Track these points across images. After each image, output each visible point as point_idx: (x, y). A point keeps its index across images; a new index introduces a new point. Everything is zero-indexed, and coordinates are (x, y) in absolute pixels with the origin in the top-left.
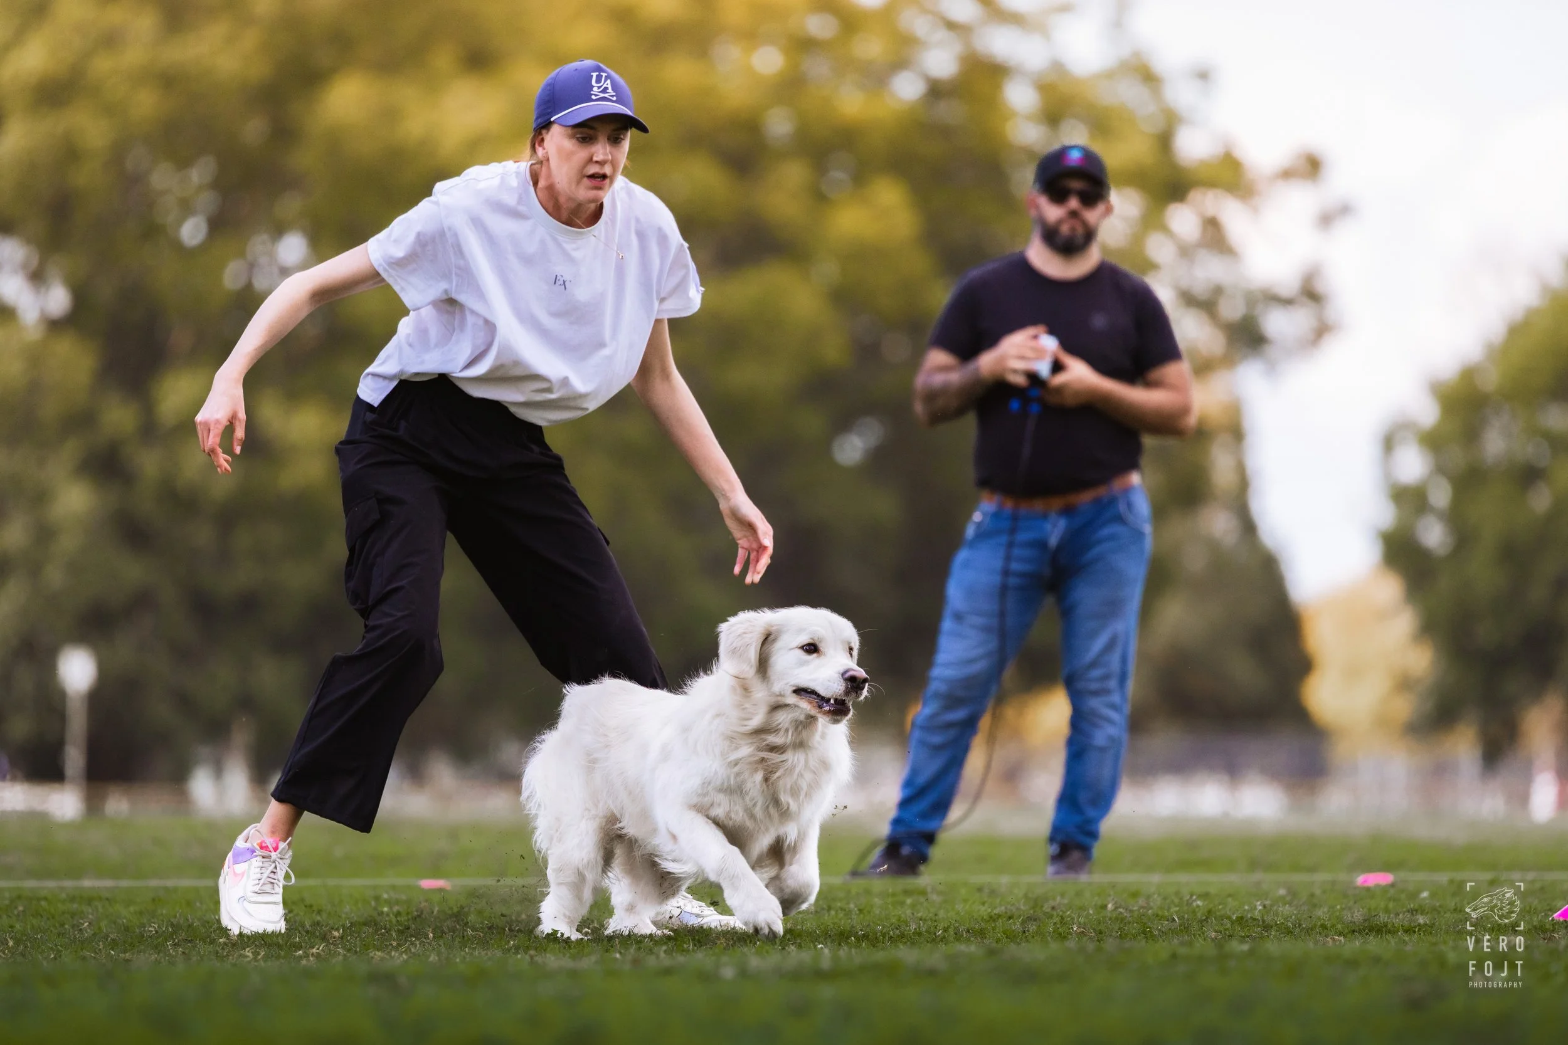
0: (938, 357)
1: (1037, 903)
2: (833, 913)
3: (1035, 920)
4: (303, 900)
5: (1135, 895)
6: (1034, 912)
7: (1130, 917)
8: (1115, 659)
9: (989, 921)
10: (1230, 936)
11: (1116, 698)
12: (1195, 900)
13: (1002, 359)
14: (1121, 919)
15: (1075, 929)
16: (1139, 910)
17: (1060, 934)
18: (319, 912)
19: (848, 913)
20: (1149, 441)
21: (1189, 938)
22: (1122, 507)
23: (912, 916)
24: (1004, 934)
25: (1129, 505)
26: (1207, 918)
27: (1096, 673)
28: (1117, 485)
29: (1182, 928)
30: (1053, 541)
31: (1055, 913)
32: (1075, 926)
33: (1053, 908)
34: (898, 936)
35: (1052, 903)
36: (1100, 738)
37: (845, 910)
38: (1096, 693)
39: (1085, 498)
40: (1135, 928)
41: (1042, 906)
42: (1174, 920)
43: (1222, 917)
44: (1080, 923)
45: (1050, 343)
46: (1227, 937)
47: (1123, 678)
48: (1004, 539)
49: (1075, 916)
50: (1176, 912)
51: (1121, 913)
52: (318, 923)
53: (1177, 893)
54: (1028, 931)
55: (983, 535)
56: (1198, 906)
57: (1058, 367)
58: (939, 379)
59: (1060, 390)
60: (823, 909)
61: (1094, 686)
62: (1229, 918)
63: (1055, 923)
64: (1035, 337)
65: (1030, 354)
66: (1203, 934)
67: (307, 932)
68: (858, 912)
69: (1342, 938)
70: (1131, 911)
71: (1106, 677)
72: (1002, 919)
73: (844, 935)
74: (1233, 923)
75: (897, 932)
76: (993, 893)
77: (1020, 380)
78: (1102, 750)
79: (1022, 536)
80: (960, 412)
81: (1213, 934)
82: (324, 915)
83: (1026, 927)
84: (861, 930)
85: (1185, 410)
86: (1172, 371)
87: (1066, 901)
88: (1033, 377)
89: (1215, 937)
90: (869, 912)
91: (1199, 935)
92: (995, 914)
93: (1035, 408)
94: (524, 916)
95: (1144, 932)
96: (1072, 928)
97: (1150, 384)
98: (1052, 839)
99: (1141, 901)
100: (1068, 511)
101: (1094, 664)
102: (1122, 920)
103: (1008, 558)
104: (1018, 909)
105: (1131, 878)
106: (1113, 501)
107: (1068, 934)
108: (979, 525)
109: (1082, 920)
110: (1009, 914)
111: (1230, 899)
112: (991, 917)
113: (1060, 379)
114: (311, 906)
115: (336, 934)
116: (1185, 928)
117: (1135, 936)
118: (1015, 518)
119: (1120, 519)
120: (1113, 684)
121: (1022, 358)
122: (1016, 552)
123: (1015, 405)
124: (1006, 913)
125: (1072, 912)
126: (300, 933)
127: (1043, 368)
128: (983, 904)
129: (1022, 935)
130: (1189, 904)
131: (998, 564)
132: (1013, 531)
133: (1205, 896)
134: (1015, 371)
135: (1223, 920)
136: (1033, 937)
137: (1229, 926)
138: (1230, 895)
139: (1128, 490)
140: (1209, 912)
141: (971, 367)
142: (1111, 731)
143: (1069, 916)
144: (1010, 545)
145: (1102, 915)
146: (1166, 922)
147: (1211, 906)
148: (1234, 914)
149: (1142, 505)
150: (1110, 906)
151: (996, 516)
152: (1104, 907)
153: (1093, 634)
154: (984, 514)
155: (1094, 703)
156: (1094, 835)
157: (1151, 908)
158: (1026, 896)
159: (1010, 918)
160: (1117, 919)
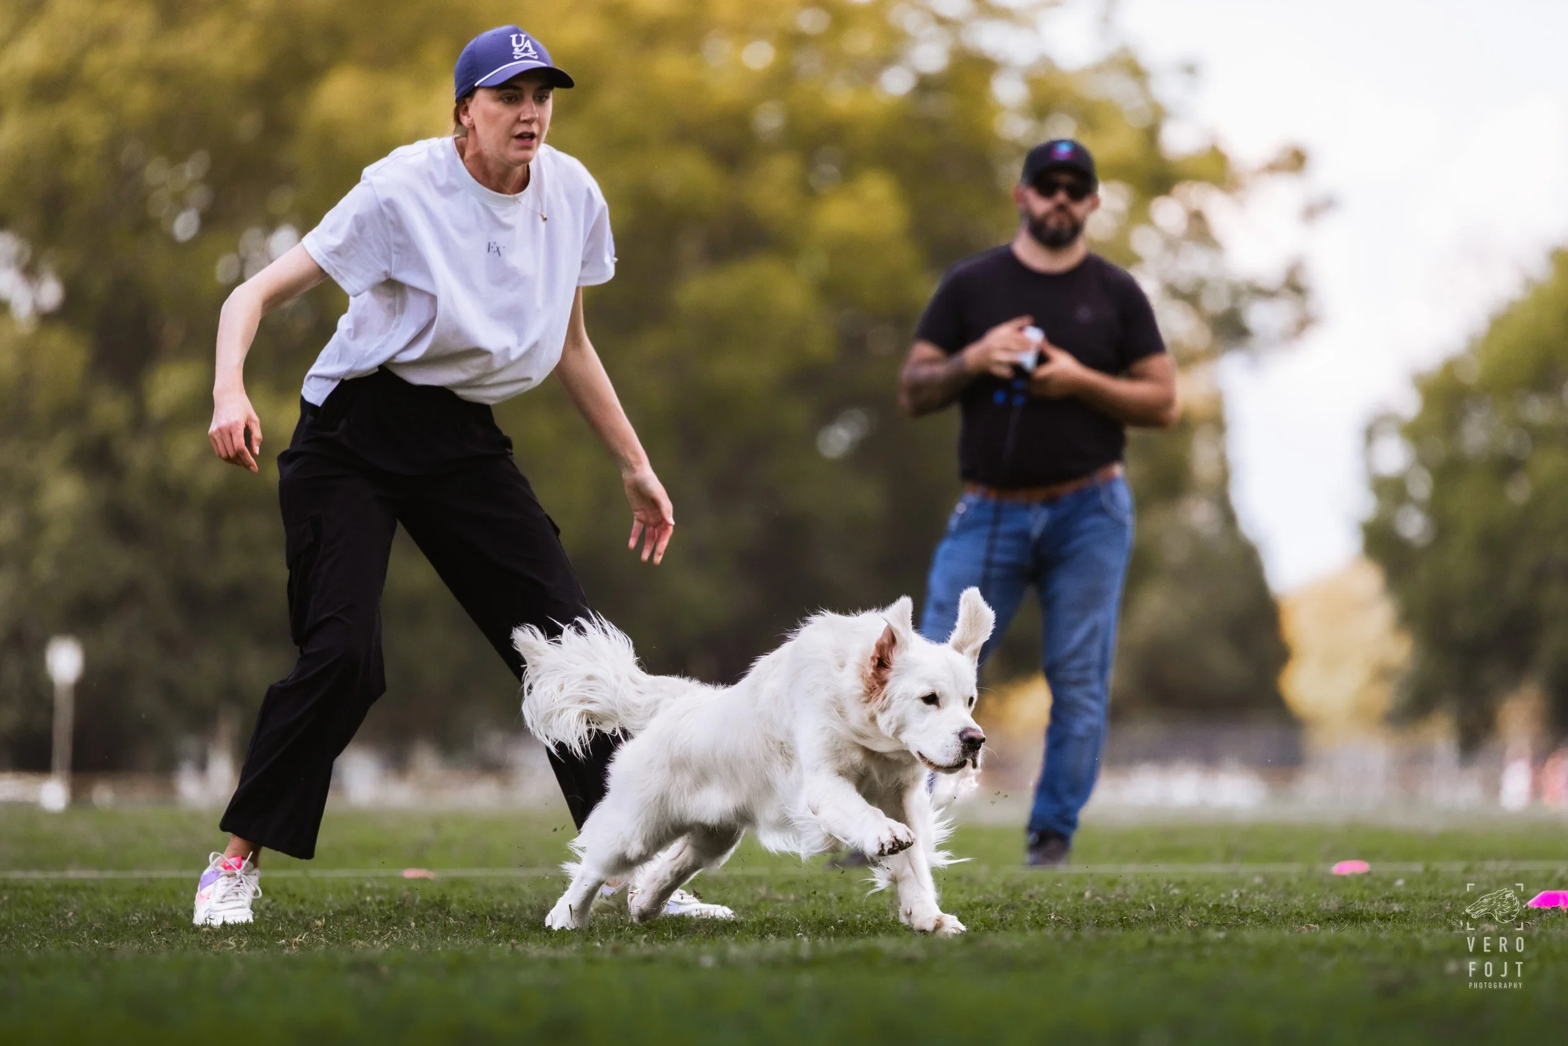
0: (924, 350)
1: (1014, 891)
2: (812, 901)
3: (1013, 908)
4: (286, 889)
5: (1112, 883)
6: (1012, 900)
7: (1107, 905)
8: (1095, 650)
9: (967, 909)
10: (1207, 924)
11: (1096, 688)
12: (1172, 889)
13: (988, 351)
14: (1097, 907)
15: (1053, 917)
16: (1116, 898)
17: (1038, 922)
18: (302, 901)
19: (828, 902)
20: (1132, 433)
21: (1166, 926)
22: (1104, 498)
23: (890, 904)
24: (982, 922)
25: (1112, 497)
26: (1184, 906)
27: (1077, 663)
28: (1099, 477)
29: (1159, 915)
30: (1036, 531)
31: (1032, 901)
32: (1053, 914)
33: (1031, 897)
34: (877, 924)
35: (1029, 891)
36: (1080, 727)
37: (825, 899)
38: (1077, 683)
39: (1067, 490)
40: (1112, 916)
41: (1020, 895)
42: (1150, 908)
43: (1198, 905)
44: (1057, 911)
45: (1035, 335)
46: (1203, 925)
47: (1103, 667)
48: (986, 530)
49: (1053, 904)
50: (1154, 901)
51: (1098, 901)
52: (301, 912)
53: (1154, 882)
54: (1006, 919)
55: (967, 526)
56: (1175, 895)
57: (1042, 359)
58: (924, 372)
59: (1045, 381)
60: (803, 898)
61: (1075, 676)
62: (1205, 906)
63: (1033, 912)
64: (1021, 329)
65: (1014, 346)
66: (1179, 921)
67: (290, 921)
68: (837, 900)
69: (1317, 926)
70: (1108, 899)
71: (1085, 668)
72: (980, 908)
73: (823, 924)
74: (1209, 911)
75: (876, 920)
76: (971, 881)
77: (1005, 372)
78: (1082, 740)
79: (1004, 528)
80: (943, 404)
81: (1190, 923)
82: (307, 904)
83: (1003, 916)
84: (841, 919)
85: (1167, 402)
86: (1156, 364)
87: (1043, 890)
88: (1018, 369)
89: (1191, 924)
90: (848, 901)
91: (1176, 923)
92: (974, 903)
93: (1019, 401)
94: (505, 905)
95: (1121, 920)
96: (1050, 916)
97: (1133, 376)
98: (1031, 828)
99: (1119, 890)
100: (1051, 502)
101: (1076, 654)
102: (1099, 908)
103: (991, 549)
104: (997, 897)
105: (1107, 869)
106: (1096, 492)
107: (1045, 922)
108: (963, 516)
109: (1059, 908)
110: (987, 903)
111: (1206, 888)
112: (969, 906)
113: (1045, 371)
114: (294, 896)
115: (319, 923)
116: (1162, 917)
117: (1112, 924)
118: (998, 510)
119: (1102, 510)
120: (1093, 674)
121: (1007, 349)
122: (1000, 543)
123: (999, 397)
124: (984, 901)
125: (1050, 901)
126: (282, 922)
127: (1028, 360)
128: (962, 892)
129: (1000, 923)
130: (1166, 891)
131: (980, 553)
132: (996, 522)
133: (1182, 884)
134: (1000, 363)
135: (1199, 908)
136: (1011, 925)
137: (1205, 913)
138: (1206, 884)
139: (1111, 480)
140: (1186, 900)
141: (956, 361)
142: (1091, 720)
143: (1046, 904)
144: (993, 536)
145: (1080, 902)
146: (1143, 911)
147: (1188, 894)
148: (1210, 902)
149: (1124, 496)
150: (1087, 894)
151: (979, 506)
152: (1082, 895)
153: (1074, 625)
154: (969, 506)
155: (1075, 693)
156: (1072, 824)
157: (1128, 896)
158: (1004, 885)
159: (988, 906)
160: (1094, 907)
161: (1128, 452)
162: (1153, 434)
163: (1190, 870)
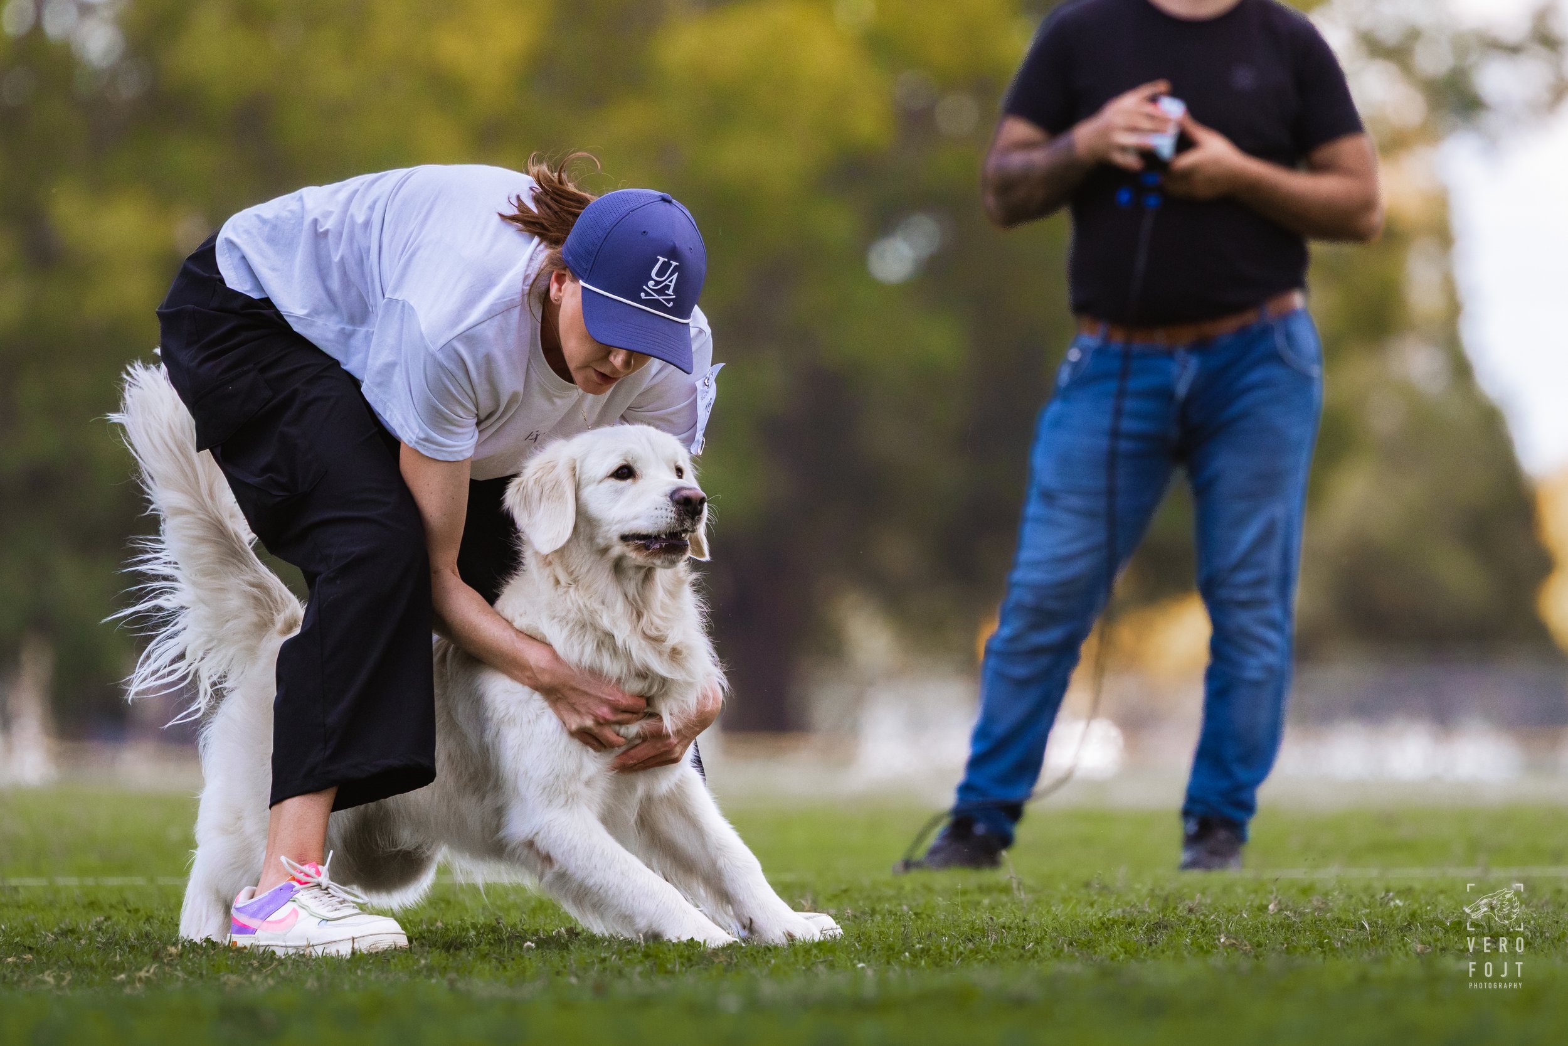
0: (1017, 130)
1: (1167, 902)
2: (878, 918)
3: (1165, 927)
4: (125, 903)
5: (1306, 891)
6: (1164, 916)
7: (1300, 922)
8: (1272, 558)
9: (1099, 929)
10: (1443, 949)
11: (1275, 612)
12: (1392, 899)
13: (1108, 130)
14: (1286, 926)
15: (1222, 940)
16: (1312, 913)
17: (1201, 948)
18: (148, 919)
19: (899, 918)
20: (1317, 249)
21: (1385, 952)
22: (1279, 340)
23: (990, 923)
24: (1122, 947)
25: (1289, 337)
26: (1409, 924)
27: (1244, 576)
28: (1272, 309)
29: (1375, 937)
30: (1182, 389)
31: (1193, 917)
32: (1222, 935)
33: (1191, 910)
34: (971, 951)
35: (1189, 903)
36: (1253, 668)
37: (896, 914)
38: (1244, 605)
39: (1227, 327)
40: (1307, 939)
41: (1175, 908)
42: (1363, 927)
43: (1431, 923)
44: (1229, 932)
45: (1173, 109)
46: (1438, 951)
47: (1285, 582)
48: (1112, 386)
49: (1223, 922)
50: (1366, 915)
51: (1288, 917)
52: (147, 935)
53: (1366, 889)
54: (1156, 943)
55: (1082, 380)
56: (1397, 907)
57: (1184, 143)
58: (1017, 160)
59: (1188, 174)
60: (863, 913)
61: (1244, 595)
62: (1441, 923)
63: (1193, 932)
64: (1154, 99)
65: (1146, 124)
66: (1404, 945)
67: (132, 947)
68: (913, 917)
70: (1302, 914)
71: (1260, 582)
72: (1118, 927)
73: (893, 950)
74: (1446, 931)
75: (970, 945)
76: (1104, 889)
77: (1131, 161)
78: (1257, 684)
79: (1135, 383)
80: (1045, 209)
81: (1419, 947)
82: (156, 924)
83: (1152, 938)
84: (919, 943)
85: (1368, 204)
86: (1346, 148)
87: (1209, 901)
88: (1149, 156)
89: (1421, 950)
90: (929, 917)
91: (1400, 949)
92: (1109, 920)
93: (1152, 201)
94: (439, 924)
95: (1321, 945)
96: (1219, 939)
97: (1316, 168)
98: (1187, 813)
99: (1316, 901)
100: (1201, 346)
101: (1241, 565)
102: (1289, 927)
103: (1118, 413)
104: (1141, 912)
105: (1299, 873)
106: (1266, 331)
107: (1212, 947)
108: (1076, 366)
109: (1232, 927)
110: (1128, 919)
111: (1441, 897)
112: (1103, 924)
113: (1189, 159)
114: (137, 911)
115: (173, 950)
116: (1379, 936)
117: (1308, 950)
118: (1126, 356)
119: (1276, 357)
120: (1270, 592)
121: (1134, 130)
122: (1130, 404)
123: (1124, 196)
124: (1124, 917)
125: (1218, 916)
126: (121, 949)
127: (1164, 144)
128: (1092, 905)
129: (1148, 949)
130: (1384, 903)
131: (1104, 421)
132: (1124, 374)
133: (1407, 892)
134: (1124, 149)
135: (1432, 926)
136: (1163, 951)
137: (1440, 934)
138: (1442, 892)
139: (1288, 316)
140: (1413, 915)
141: (1062, 142)
142: (1270, 658)
143: (1214, 921)
144: (1121, 394)
145: (1261, 919)
146: (1352, 930)
147: (1416, 906)
148: (1447, 918)
149: (1308, 338)
150: (1271, 907)
151: (1099, 352)
152: (1263, 908)
153: (1241, 522)
154: (1083, 351)
155: (1244, 619)
156: (1249, 808)
157: (1331, 910)
158: (1152, 893)
159: (1130, 925)
160: (1282, 926)
161: (1312, 276)
162: (1347, 249)
163: (1414, 874)
